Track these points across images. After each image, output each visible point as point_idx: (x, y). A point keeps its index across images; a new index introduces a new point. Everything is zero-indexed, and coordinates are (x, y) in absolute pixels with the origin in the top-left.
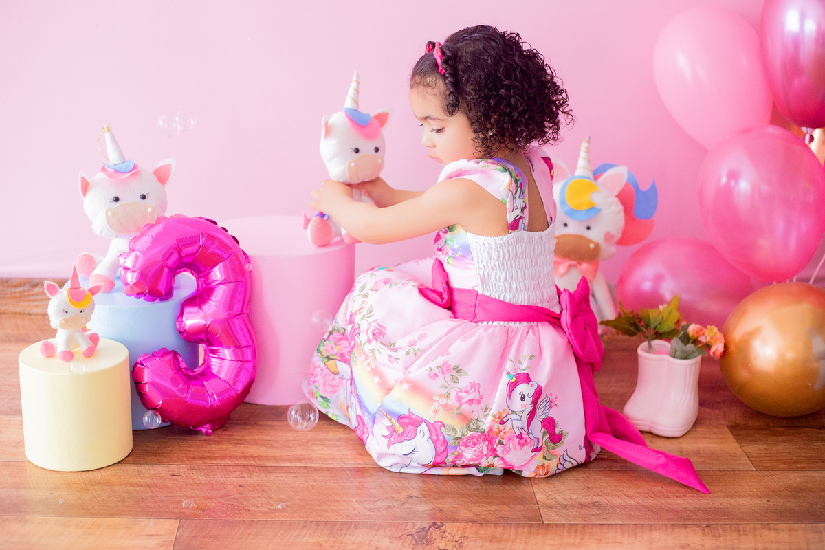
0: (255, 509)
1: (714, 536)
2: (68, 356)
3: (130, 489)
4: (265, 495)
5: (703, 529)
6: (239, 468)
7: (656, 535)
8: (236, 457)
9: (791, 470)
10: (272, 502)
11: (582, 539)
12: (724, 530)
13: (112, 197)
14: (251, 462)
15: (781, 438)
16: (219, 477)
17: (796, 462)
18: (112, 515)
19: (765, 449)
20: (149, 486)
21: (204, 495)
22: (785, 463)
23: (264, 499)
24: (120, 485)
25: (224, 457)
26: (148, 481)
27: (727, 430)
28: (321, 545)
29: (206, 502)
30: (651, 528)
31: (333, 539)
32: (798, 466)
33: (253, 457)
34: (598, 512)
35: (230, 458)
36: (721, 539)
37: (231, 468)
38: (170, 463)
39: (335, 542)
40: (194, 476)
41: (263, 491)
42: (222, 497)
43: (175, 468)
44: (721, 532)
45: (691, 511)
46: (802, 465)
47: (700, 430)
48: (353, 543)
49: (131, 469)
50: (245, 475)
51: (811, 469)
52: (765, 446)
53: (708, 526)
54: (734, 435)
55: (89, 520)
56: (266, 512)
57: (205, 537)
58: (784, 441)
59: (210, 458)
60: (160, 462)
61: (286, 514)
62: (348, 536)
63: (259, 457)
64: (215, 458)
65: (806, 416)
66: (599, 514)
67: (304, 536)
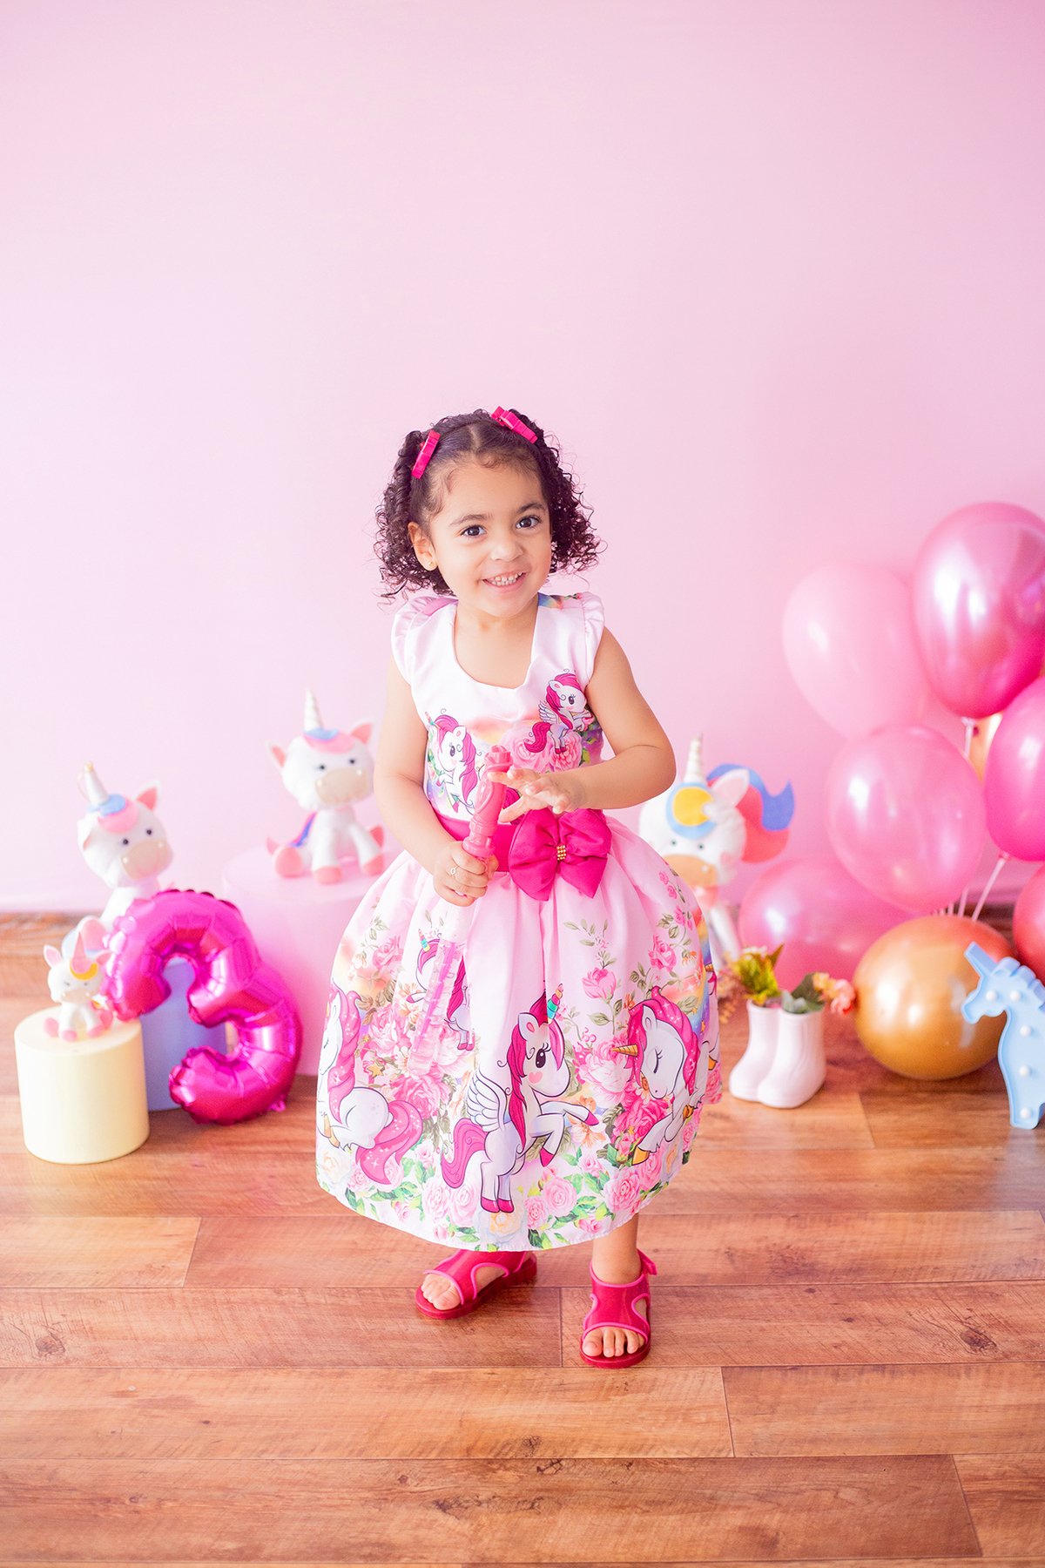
0: (286, 1203)
1: (799, 1227)
2: (72, 1035)
3: (146, 1183)
4: (298, 1187)
5: (789, 1219)
6: (270, 1155)
7: (732, 1226)
8: (269, 1142)
9: (917, 1146)
10: (305, 1195)
11: (648, 1232)
12: (813, 1220)
13: (121, 840)
14: (286, 1148)
15: (919, 1107)
16: (247, 1167)
17: (926, 1137)
18: (126, 1214)
19: (896, 1121)
20: (166, 1179)
21: (229, 1187)
22: (913, 1139)
23: (297, 1192)
24: (135, 1179)
25: (254, 1143)
26: (167, 1173)
27: (856, 1098)
28: (356, 1243)
29: (231, 1197)
30: (729, 1219)
31: (369, 1237)
32: (928, 1142)
33: (287, 1142)
34: (673, 1201)
35: (261, 1143)
36: (806, 1230)
37: (261, 1156)
38: (192, 1150)
39: (372, 1239)
40: (219, 1167)
41: (297, 1182)
42: (249, 1190)
43: (197, 1157)
44: (808, 1223)
45: (781, 1198)
46: (933, 1141)
47: (823, 1097)
48: (391, 1241)
49: (147, 1158)
50: (277, 1163)
51: (942, 1146)
52: (896, 1118)
53: (796, 1216)
54: (863, 1104)
55: (101, 1219)
56: (298, 1207)
57: (229, 1237)
58: (922, 1111)
59: (238, 1144)
60: (181, 1150)
61: (320, 1208)
62: (386, 1232)
63: (296, 1142)
64: (243, 1144)
65: (961, 1078)
66: (675, 1203)
67: (338, 1234)
